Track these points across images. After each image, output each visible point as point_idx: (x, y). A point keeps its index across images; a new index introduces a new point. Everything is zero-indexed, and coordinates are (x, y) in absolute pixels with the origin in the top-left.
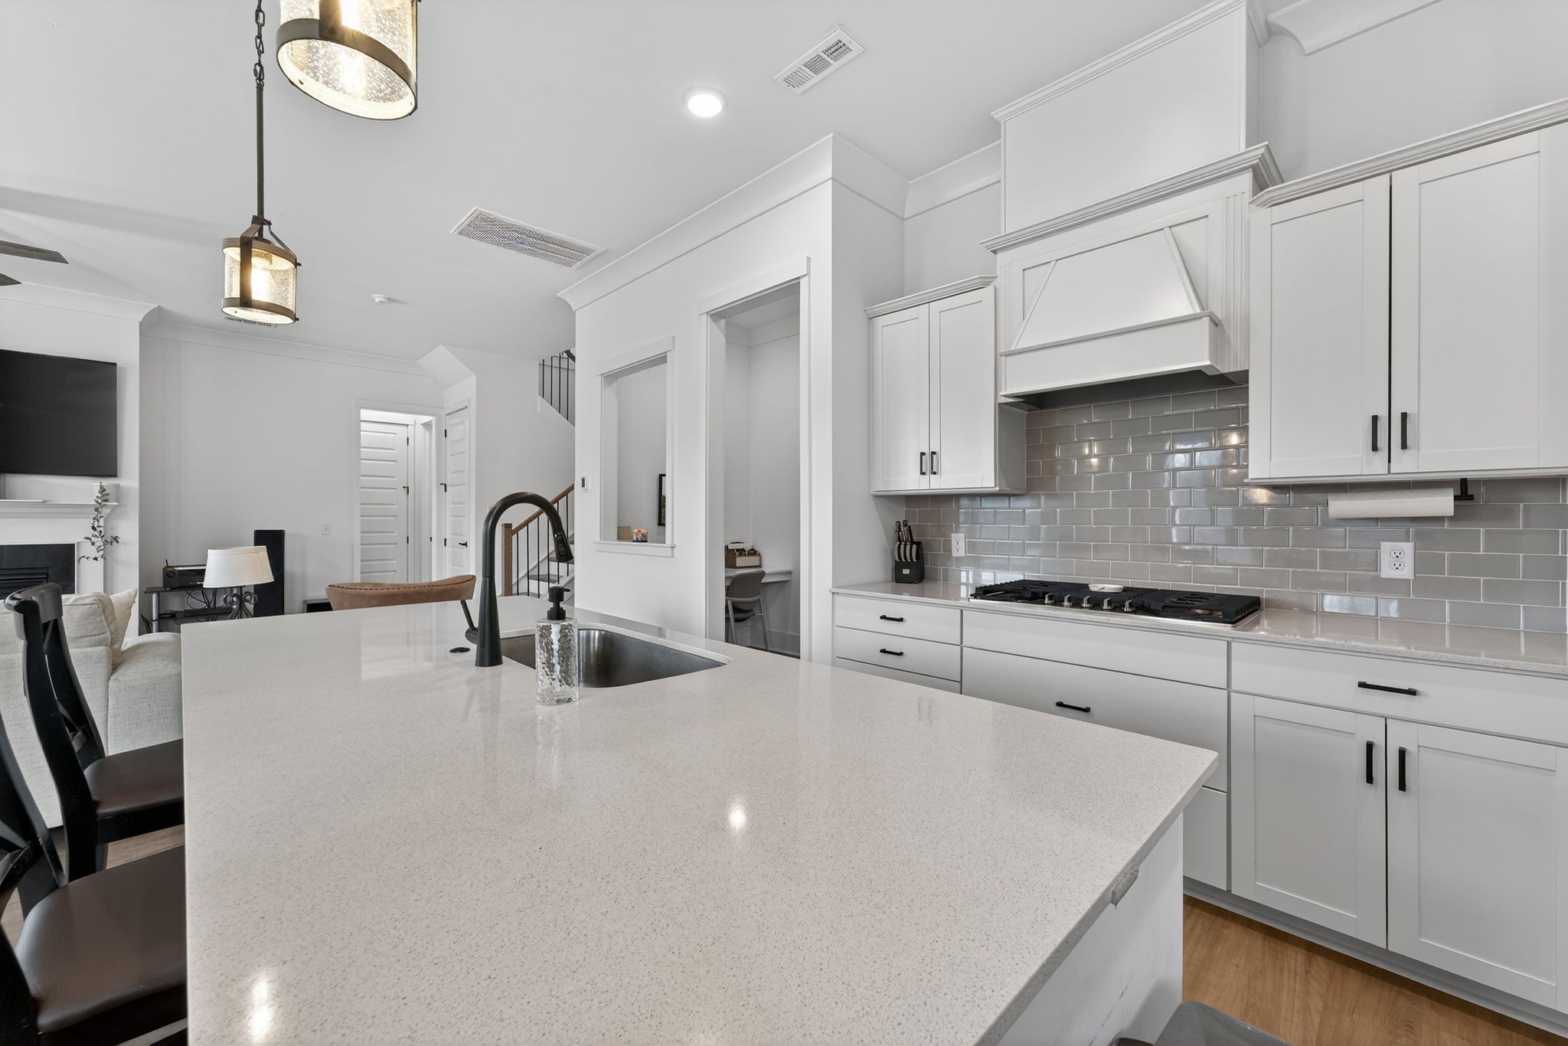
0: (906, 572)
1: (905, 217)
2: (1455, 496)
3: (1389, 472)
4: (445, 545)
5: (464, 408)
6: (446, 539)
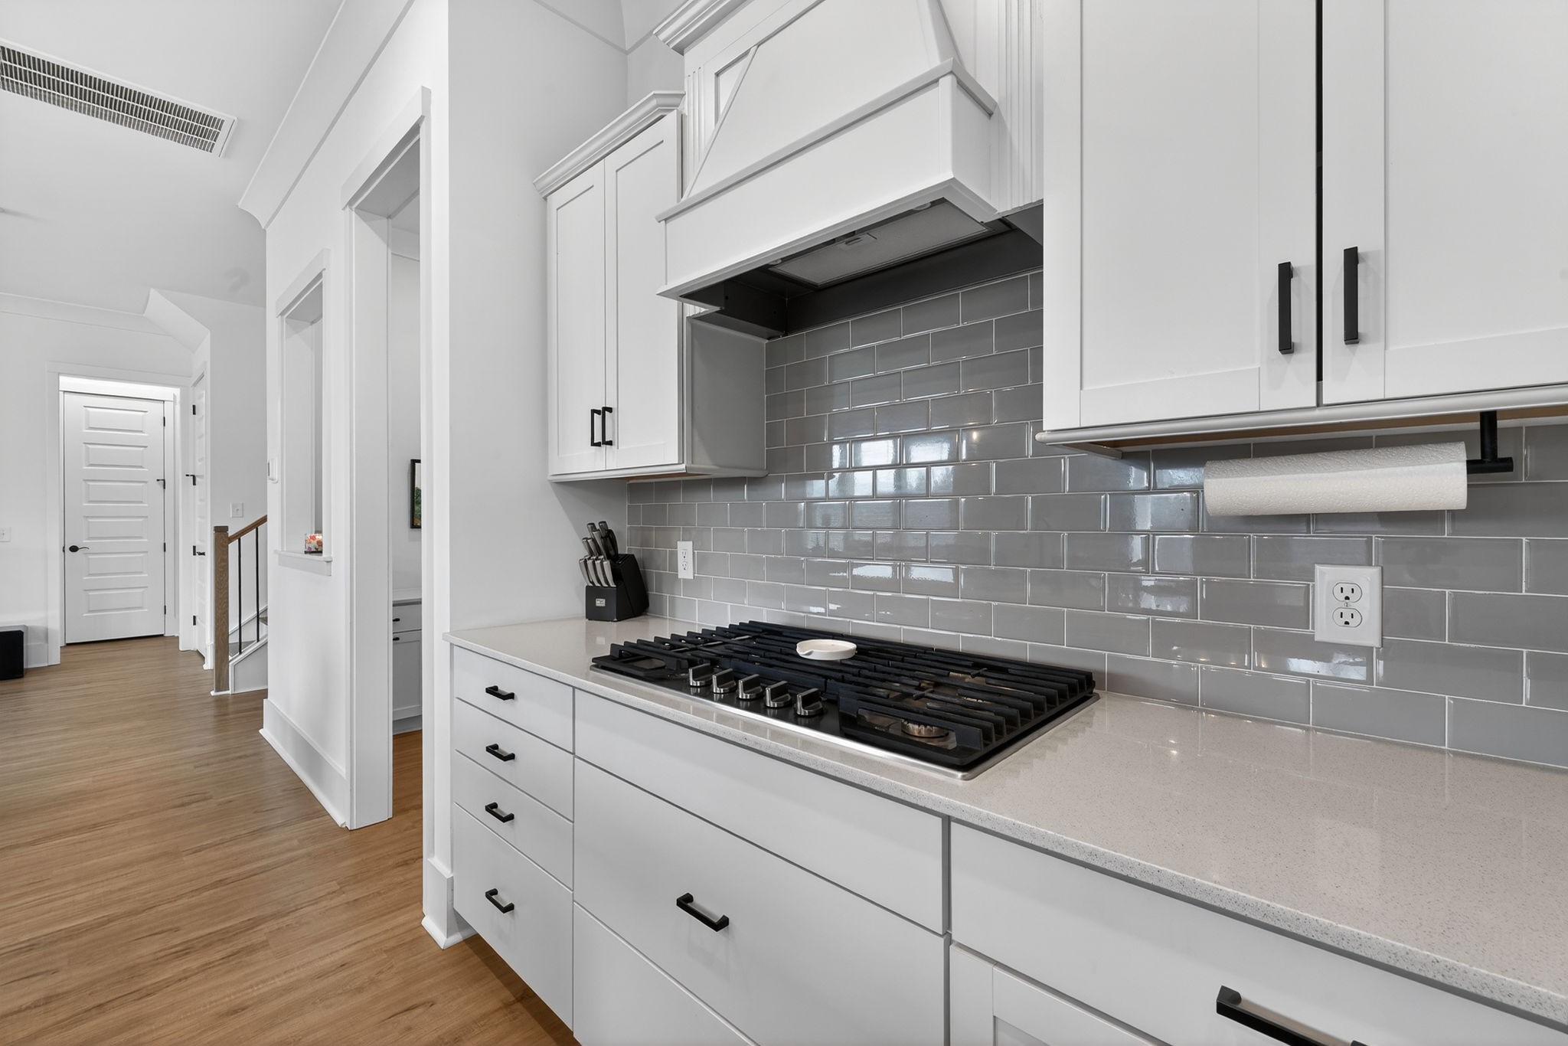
0: (600, 603)
1: (627, 47)
2: (1468, 462)
3: (1319, 404)
4: (194, 554)
5: (202, 377)
6: (194, 547)
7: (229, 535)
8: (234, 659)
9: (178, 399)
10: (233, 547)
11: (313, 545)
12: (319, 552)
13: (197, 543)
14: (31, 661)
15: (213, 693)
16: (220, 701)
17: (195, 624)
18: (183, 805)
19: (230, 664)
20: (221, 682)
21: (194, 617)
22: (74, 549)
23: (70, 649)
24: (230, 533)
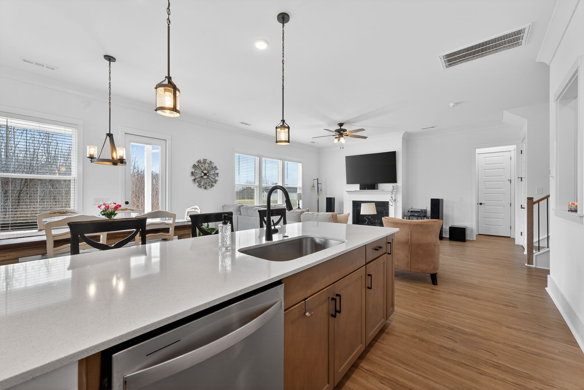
4: (521, 208)
5: (524, 138)
6: (521, 205)
7: (534, 201)
8: (535, 253)
9: (516, 149)
10: (536, 206)
11: (573, 207)
12: (576, 211)
13: (523, 204)
14: (468, 238)
15: (526, 264)
16: (529, 268)
17: (521, 235)
18: (506, 305)
19: (534, 255)
20: (530, 261)
21: (521, 232)
22: (481, 204)
23: (479, 236)
24: (534, 200)
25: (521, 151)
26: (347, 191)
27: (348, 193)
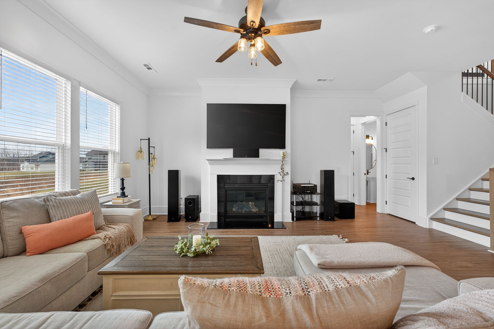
4: (386, 178)
9: (379, 121)
21: (386, 201)
25: (386, 123)
26: (208, 160)
27: (210, 162)
